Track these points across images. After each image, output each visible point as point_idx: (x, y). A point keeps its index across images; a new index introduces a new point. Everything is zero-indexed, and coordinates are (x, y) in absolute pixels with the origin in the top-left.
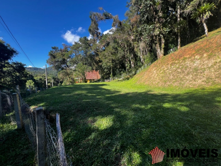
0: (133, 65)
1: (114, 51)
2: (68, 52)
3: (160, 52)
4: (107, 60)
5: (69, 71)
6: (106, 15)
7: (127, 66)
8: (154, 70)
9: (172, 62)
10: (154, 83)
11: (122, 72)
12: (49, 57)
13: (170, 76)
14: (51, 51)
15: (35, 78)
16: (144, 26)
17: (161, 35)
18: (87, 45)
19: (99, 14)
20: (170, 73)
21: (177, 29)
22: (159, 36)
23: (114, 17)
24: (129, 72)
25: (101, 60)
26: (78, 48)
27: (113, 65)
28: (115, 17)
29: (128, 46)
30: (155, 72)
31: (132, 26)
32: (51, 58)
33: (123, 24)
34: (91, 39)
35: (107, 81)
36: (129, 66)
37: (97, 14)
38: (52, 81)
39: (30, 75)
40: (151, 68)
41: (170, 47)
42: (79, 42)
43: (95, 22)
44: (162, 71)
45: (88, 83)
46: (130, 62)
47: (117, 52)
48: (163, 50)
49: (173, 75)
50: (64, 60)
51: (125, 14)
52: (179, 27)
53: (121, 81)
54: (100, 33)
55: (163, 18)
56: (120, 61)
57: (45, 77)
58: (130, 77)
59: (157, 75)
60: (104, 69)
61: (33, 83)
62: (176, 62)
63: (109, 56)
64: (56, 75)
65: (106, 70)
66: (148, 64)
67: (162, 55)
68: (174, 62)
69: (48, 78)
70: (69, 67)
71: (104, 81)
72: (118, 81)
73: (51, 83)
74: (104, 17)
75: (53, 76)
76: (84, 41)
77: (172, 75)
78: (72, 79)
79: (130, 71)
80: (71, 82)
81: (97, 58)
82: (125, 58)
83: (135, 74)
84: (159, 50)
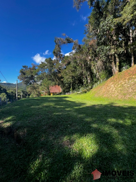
0: (89, 81)
1: (73, 69)
2: (35, 70)
3: (115, 69)
4: (68, 77)
5: (36, 86)
6: (68, 40)
7: (84, 82)
8: (112, 85)
9: (129, 77)
10: (113, 96)
11: (80, 87)
12: (20, 74)
13: (129, 89)
14: (22, 69)
15: (8, 91)
16: (102, 47)
17: (116, 55)
18: (52, 64)
19: (62, 39)
20: (128, 87)
21: (131, 50)
22: (114, 55)
23: (74, 41)
24: (87, 87)
25: (63, 76)
26: (44, 67)
27: (73, 80)
28: (76, 41)
29: (85, 65)
30: (112, 86)
31: (88, 49)
32: (22, 75)
33: (82, 47)
34: (54, 60)
35: (68, 94)
36: (86, 82)
37: (61, 39)
38: (22, 94)
39: (3, 89)
40: (108, 83)
41: (122, 65)
42: (45, 62)
43: (58, 45)
44: (120, 85)
45: (52, 95)
46: (87, 78)
47: (76, 70)
48: (118, 67)
49: (132, 89)
50: (32, 76)
51: (83, 40)
52: (132, 47)
53: (79, 94)
54: (62, 55)
55: (117, 41)
56: (78, 78)
57: (16, 90)
58: (87, 91)
59: (115, 88)
60: (65, 84)
61: (6, 95)
62: (134, 76)
63: (69, 73)
64: (25, 89)
65: (66, 85)
66: (103, 80)
67: (117, 72)
68: (131, 77)
69: (19, 91)
70: (36, 82)
71: (65, 94)
72: (77, 94)
73: (21, 96)
74: (66, 41)
75: (22, 90)
76: (49, 61)
77: (130, 88)
78: (38, 92)
79: (87, 85)
80: (37, 95)
81: (60, 75)
82: (83, 75)
83: (92, 88)
84: (114, 67)
